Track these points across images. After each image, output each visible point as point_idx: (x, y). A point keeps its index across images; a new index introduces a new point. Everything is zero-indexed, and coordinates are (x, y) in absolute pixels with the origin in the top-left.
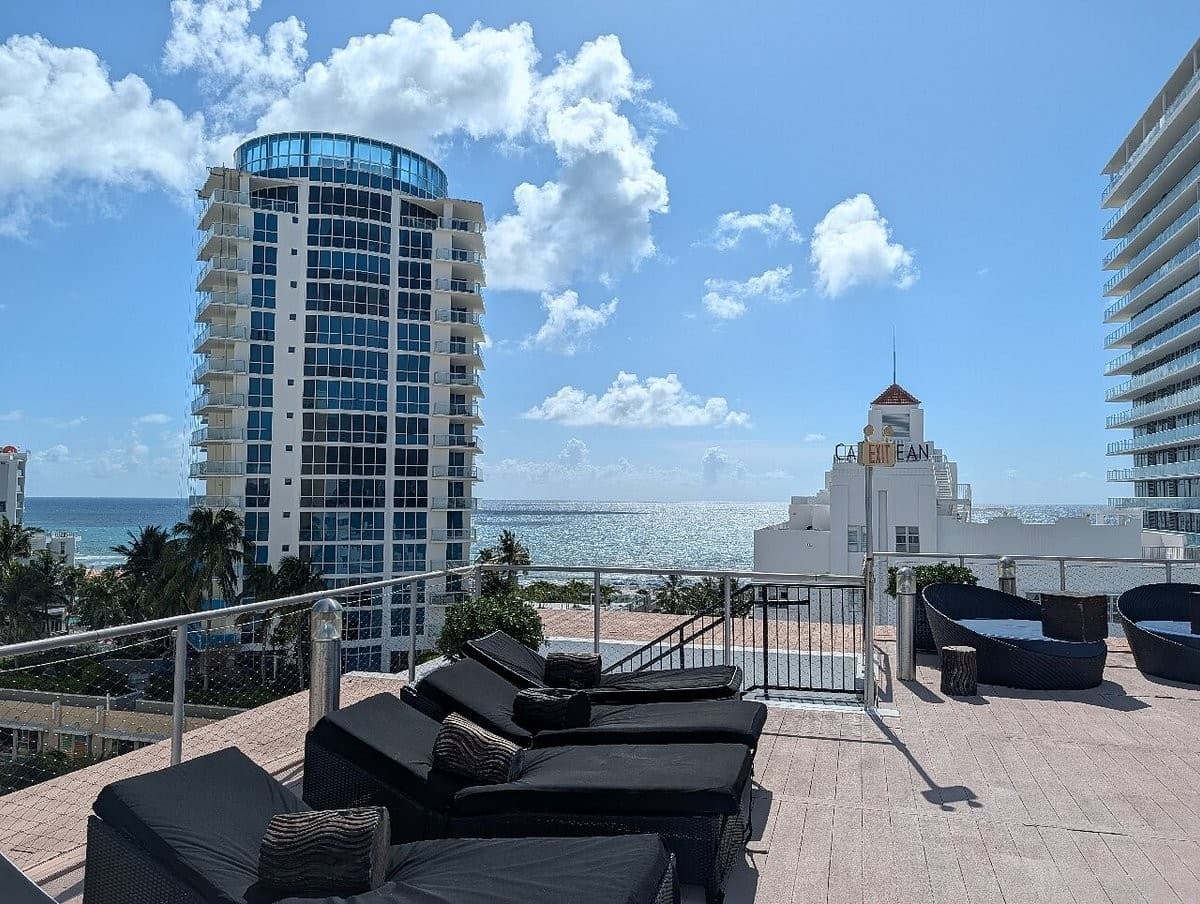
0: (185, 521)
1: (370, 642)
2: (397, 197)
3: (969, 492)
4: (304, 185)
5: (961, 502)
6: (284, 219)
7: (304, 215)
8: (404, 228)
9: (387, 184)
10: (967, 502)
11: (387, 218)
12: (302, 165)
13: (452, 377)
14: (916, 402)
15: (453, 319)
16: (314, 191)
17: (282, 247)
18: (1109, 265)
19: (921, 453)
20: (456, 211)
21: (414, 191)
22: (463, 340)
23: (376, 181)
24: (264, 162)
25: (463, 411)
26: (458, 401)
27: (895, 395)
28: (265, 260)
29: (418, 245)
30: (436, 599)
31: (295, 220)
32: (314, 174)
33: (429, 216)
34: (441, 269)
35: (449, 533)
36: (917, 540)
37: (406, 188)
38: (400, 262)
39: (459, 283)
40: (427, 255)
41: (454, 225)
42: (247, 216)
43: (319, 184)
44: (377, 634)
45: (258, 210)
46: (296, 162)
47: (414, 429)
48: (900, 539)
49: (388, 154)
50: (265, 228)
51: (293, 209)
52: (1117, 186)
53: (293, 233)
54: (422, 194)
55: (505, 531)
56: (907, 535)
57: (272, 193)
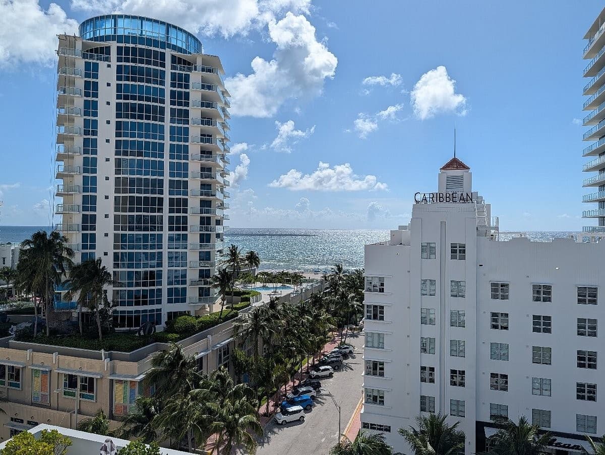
0: (30, 238)
1: (155, 307)
2: (168, 53)
3: (498, 222)
4: (114, 45)
5: (493, 228)
6: (102, 65)
7: (114, 63)
8: (173, 71)
9: (163, 45)
10: (497, 228)
11: (163, 65)
12: (113, 34)
13: (201, 156)
14: (468, 168)
15: (202, 123)
16: (119, 49)
17: (101, 81)
18: (587, 92)
19: (467, 198)
20: (204, 62)
21: (180, 50)
22: (211, 136)
23: (156, 43)
24: (92, 33)
25: (210, 177)
26: (206, 171)
27: (455, 164)
28: (91, 89)
29: (181, 81)
30: (193, 283)
31: (109, 66)
32: (120, 39)
33: (188, 64)
34: (195, 95)
35: (201, 246)
36: (464, 251)
37: (174, 48)
38: (171, 91)
39: (206, 103)
40: (187, 87)
41: (203, 70)
42: (81, 63)
43: (123, 45)
44: (159, 302)
45: (87, 60)
46: (110, 32)
47: (179, 186)
48: (453, 251)
49: (164, 28)
50: (91, 71)
51: (107, 59)
52: (593, 45)
53: (107, 74)
54: (185, 52)
55: (232, 245)
56: (458, 249)
57: (96, 50)
